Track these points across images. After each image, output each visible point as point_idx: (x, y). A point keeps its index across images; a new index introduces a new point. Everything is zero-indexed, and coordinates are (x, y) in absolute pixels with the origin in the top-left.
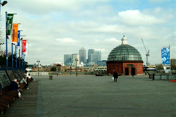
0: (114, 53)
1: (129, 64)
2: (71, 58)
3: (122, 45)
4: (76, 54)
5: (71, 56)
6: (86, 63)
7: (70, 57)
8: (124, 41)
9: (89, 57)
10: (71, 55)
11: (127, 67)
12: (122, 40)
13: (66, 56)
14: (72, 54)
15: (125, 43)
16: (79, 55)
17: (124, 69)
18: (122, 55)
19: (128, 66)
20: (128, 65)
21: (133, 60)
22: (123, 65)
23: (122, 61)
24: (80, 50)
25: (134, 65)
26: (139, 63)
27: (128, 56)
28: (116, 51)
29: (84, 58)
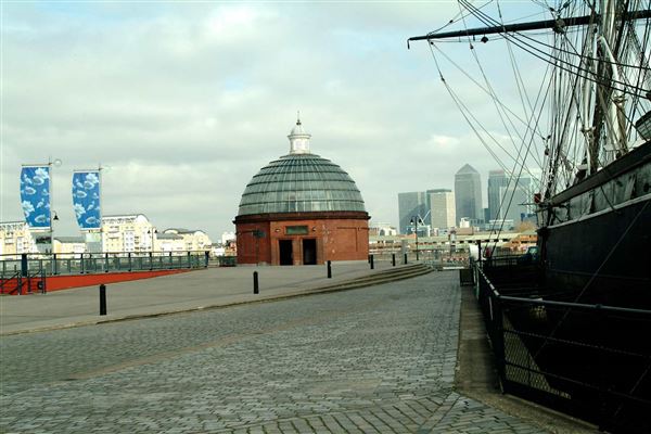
1: (294, 223)
2: (423, 205)
3: (290, 155)
4: (443, 191)
5: (423, 198)
6: (482, 221)
7: (420, 203)
8: (296, 142)
9: (492, 198)
10: (423, 193)
11: (286, 238)
12: (291, 137)
13: (405, 199)
14: (428, 192)
16: (453, 193)
17: (275, 244)
18: (285, 191)
19: (290, 231)
20: (287, 228)
22: (272, 231)
23: (268, 215)
24: (457, 177)
25: (310, 227)
29: (474, 203)
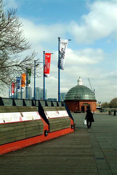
0: (71, 92)
1: (85, 102)
3: (78, 85)
8: (80, 82)
12: (78, 81)
15: (81, 84)
17: (80, 107)
21: (88, 99)
23: (79, 100)
25: (89, 103)
26: (93, 102)
27: (84, 96)
28: (73, 91)
